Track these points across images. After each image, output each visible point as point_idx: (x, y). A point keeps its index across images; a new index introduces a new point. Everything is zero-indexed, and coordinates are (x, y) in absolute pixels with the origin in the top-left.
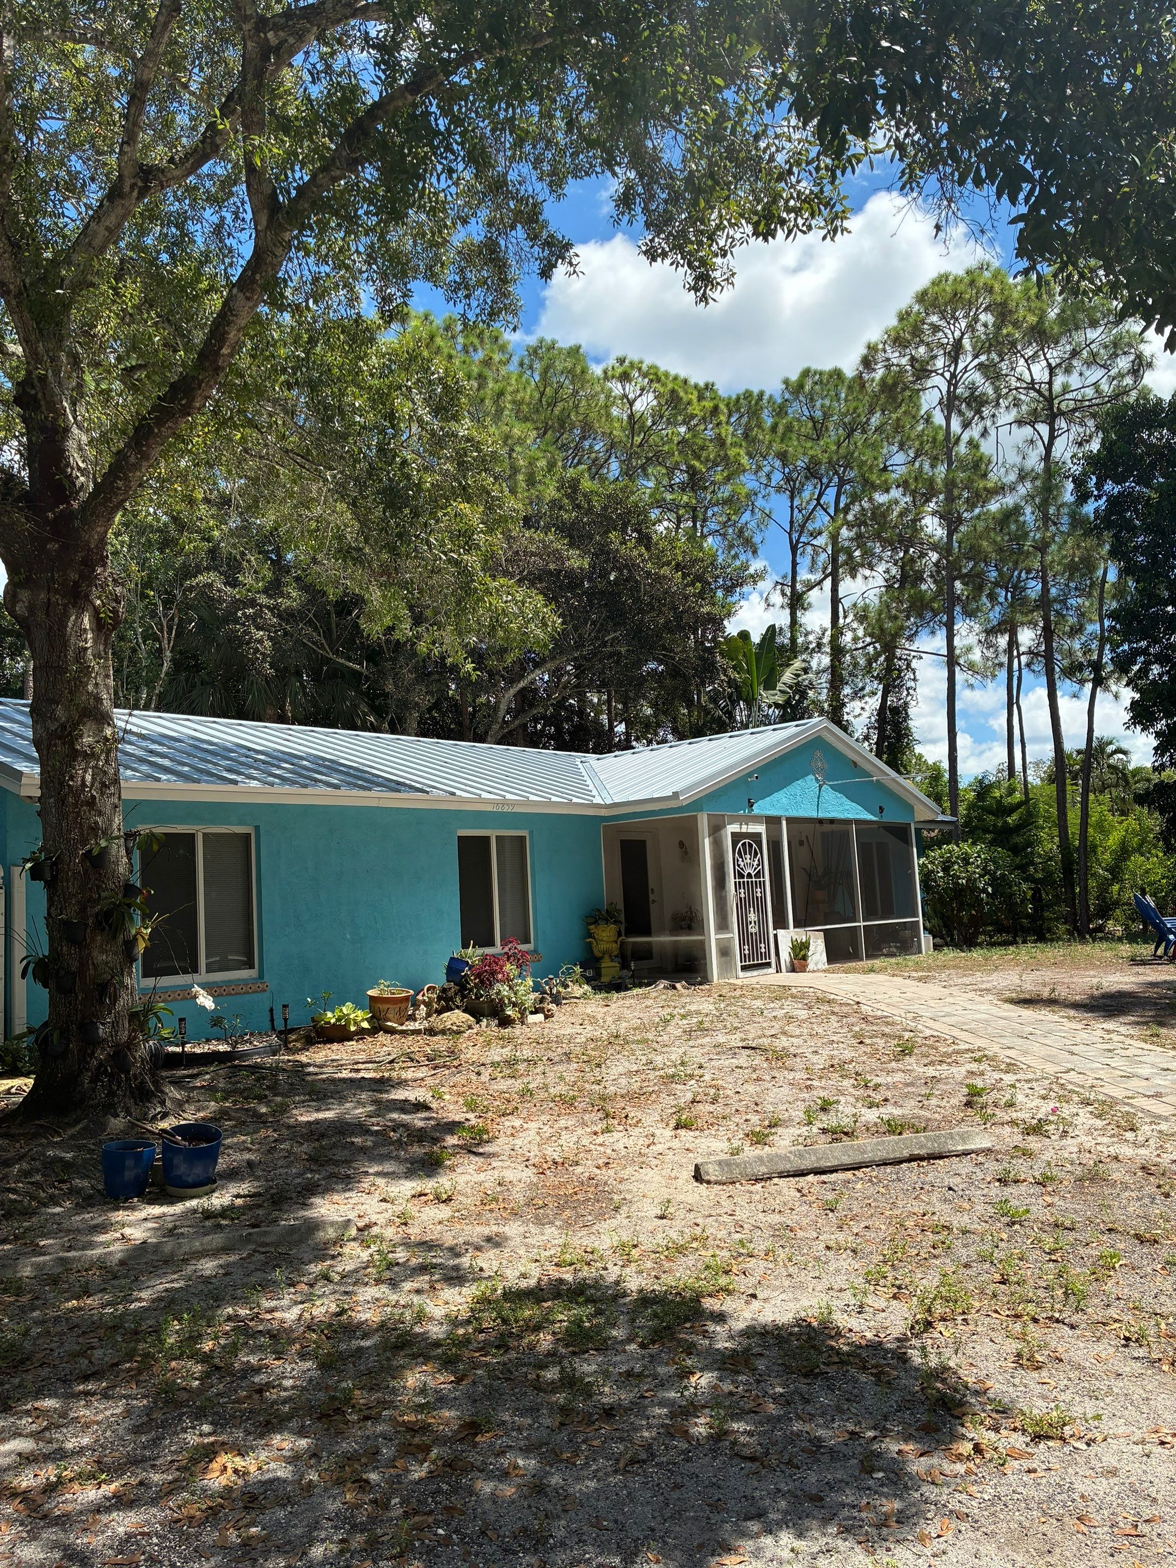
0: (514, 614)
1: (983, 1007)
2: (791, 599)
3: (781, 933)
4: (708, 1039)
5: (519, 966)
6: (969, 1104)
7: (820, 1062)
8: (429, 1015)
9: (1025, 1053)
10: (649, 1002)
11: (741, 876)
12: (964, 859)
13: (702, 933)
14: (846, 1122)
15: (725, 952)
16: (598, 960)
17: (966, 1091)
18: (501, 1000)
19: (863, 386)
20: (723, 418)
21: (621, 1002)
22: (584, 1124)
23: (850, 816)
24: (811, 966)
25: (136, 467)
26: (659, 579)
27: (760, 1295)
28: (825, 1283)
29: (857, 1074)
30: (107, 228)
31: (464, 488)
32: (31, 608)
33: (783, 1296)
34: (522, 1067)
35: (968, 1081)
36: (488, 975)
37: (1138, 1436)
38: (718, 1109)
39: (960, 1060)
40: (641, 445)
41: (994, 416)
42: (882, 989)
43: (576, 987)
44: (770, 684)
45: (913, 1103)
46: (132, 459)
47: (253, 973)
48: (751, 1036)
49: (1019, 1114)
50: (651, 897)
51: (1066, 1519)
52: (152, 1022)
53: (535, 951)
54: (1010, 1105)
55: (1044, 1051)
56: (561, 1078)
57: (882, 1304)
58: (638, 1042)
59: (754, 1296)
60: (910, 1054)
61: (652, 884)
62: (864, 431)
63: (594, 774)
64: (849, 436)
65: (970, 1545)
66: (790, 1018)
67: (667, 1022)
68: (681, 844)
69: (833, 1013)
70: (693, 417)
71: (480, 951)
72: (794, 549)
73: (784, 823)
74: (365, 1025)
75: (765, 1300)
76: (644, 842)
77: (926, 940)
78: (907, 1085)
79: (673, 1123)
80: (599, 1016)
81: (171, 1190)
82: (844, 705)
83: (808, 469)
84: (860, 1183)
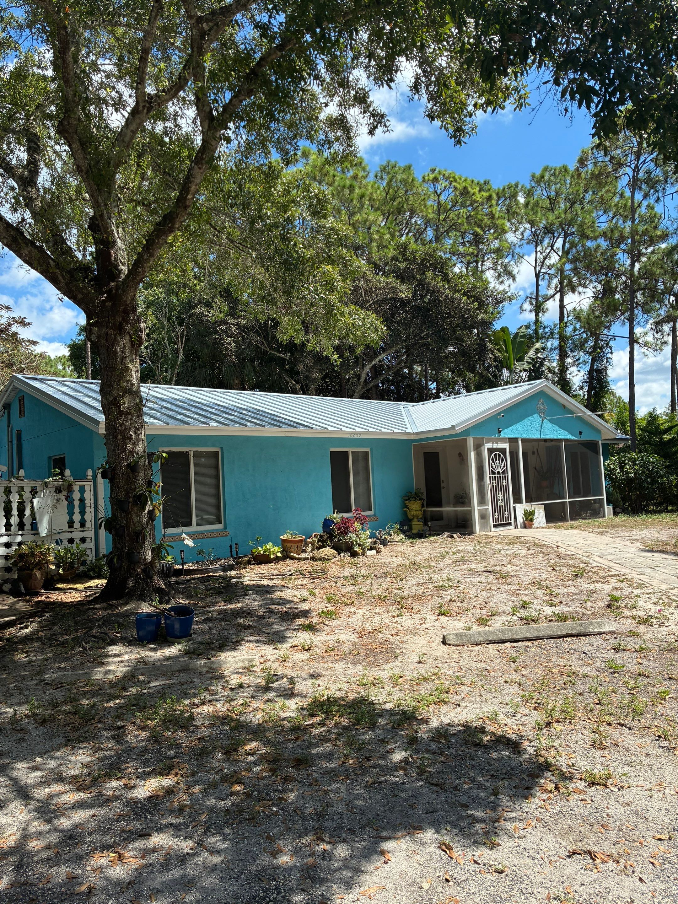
0: (359, 326)
1: (632, 550)
2: (536, 306)
3: (518, 506)
4: (465, 566)
5: (362, 524)
6: (609, 606)
7: (527, 580)
8: (313, 550)
9: (651, 577)
10: (436, 545)
11: (493, 473)
12: (633, 462)
13: (470, 506)
14: (535, 614)
15: (483, 517)
16: (410, 520)
17: (609, 599)
18: (352, 542)
19: (579, 175)
20: (494, 202)
21: (421, 545)
22: (388, 611)
23: (561, 437)
24: (536, 524)
25: (148, 261)
26: (453, 299)
27: (462, 704)
28: (499, 700)
29: (547, 587)
30: (132, 131)
31: (330, 257)
32: (99, 337)
33: (475, 706)
34: (360, 579)
35: (612, 593)
36: (345, 529)
37: (648, 787)
38: (464, 605)
39: (611, 581)
40: (444, 220)
41: (664, 189)
42: (574, 538)
43: (396, 536)
44: (521, 359)
45: (577, 604)
46: (145, 257)
47: (220, 526)
48: (490, 565)
49: (638, 613)
50: (442, 485)
51: (595, 826)
52: (163, 552)
53: (375, 515)
54: (634, 607)
55: (662, 576)
56: (381, 586)
57: (528, 712)
58: (426, 567)
59: (458, 705)
60: (581, 577)
61: (442, 477)
62: (581, 203)
63: (409, 415)
64: (571, 207)
65: (539, 834)
66: (515, 555)
67: (444, 556)
68: (460, 455)
69: (542, 552)
70: (475, 201)
71: (340, 515)
72: (537, 276)
73: (520, 442)
74: (279, 555)
75: (464, 707)
76: (438, 454)
77: (608, 510)
78: (575, 594)
79: (437, 613)
80: (407, 552)
81: (170, 639)
82: (567, 369)
83: (546, 228)
84: (534, 648)
